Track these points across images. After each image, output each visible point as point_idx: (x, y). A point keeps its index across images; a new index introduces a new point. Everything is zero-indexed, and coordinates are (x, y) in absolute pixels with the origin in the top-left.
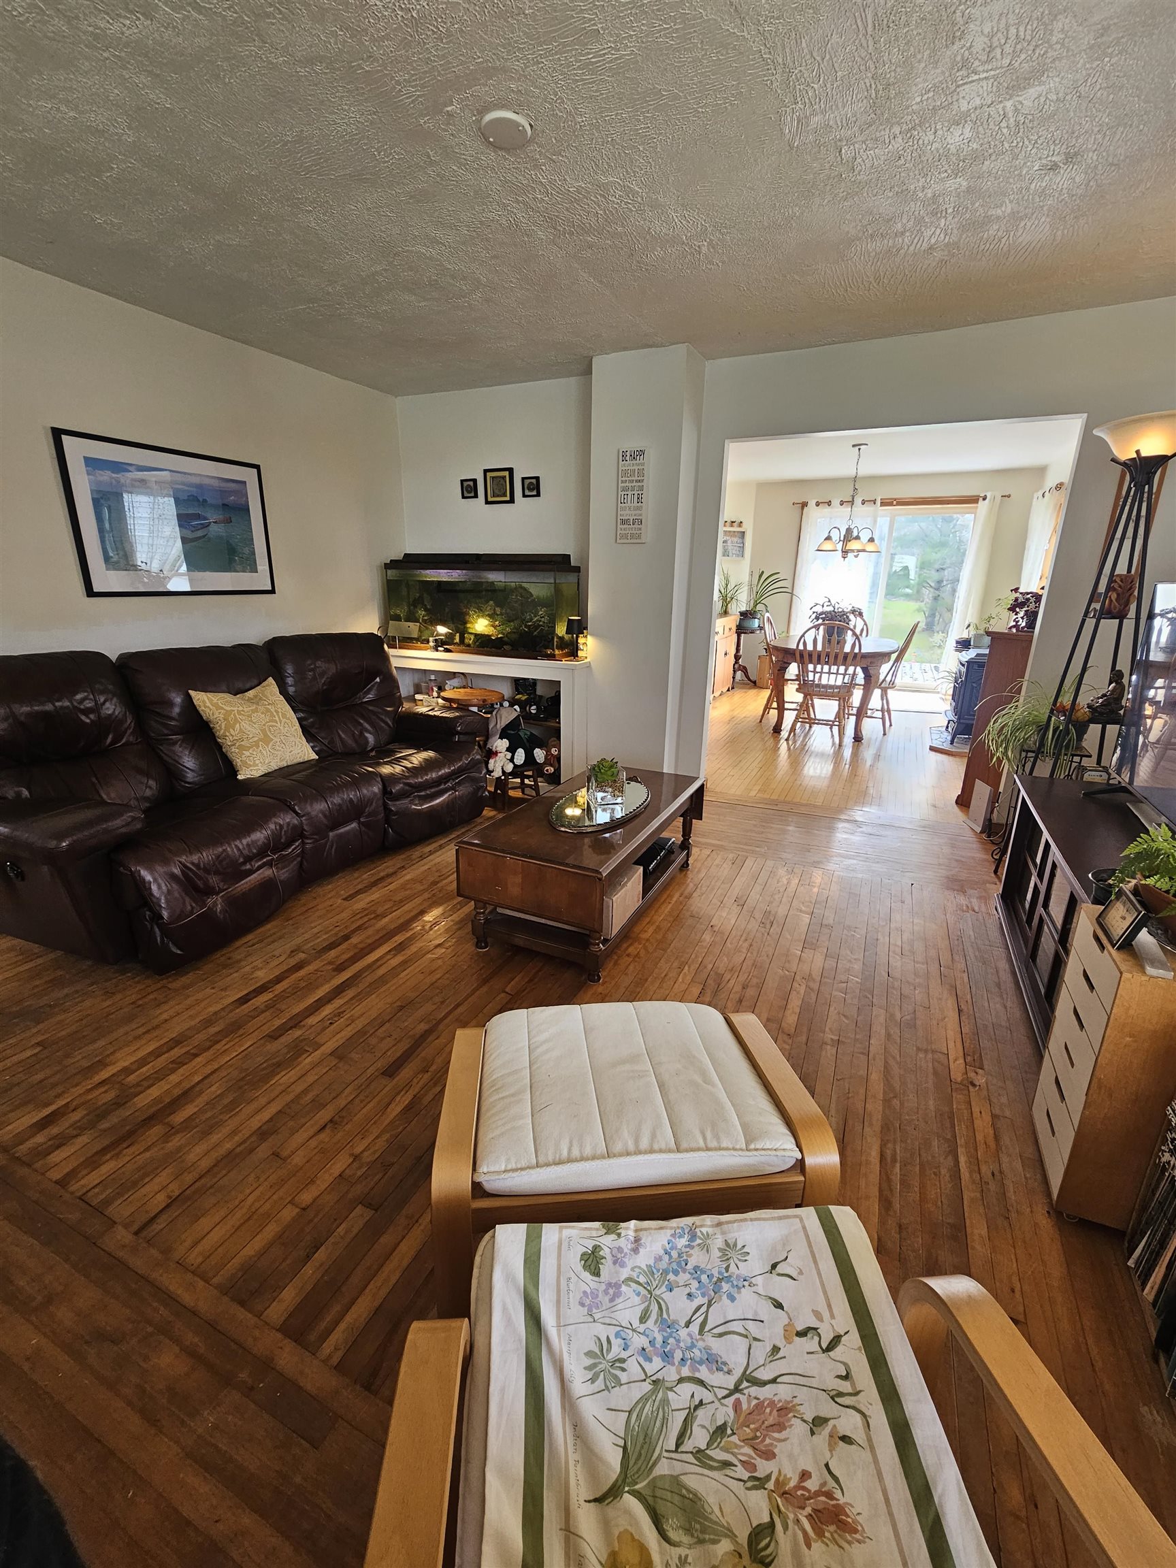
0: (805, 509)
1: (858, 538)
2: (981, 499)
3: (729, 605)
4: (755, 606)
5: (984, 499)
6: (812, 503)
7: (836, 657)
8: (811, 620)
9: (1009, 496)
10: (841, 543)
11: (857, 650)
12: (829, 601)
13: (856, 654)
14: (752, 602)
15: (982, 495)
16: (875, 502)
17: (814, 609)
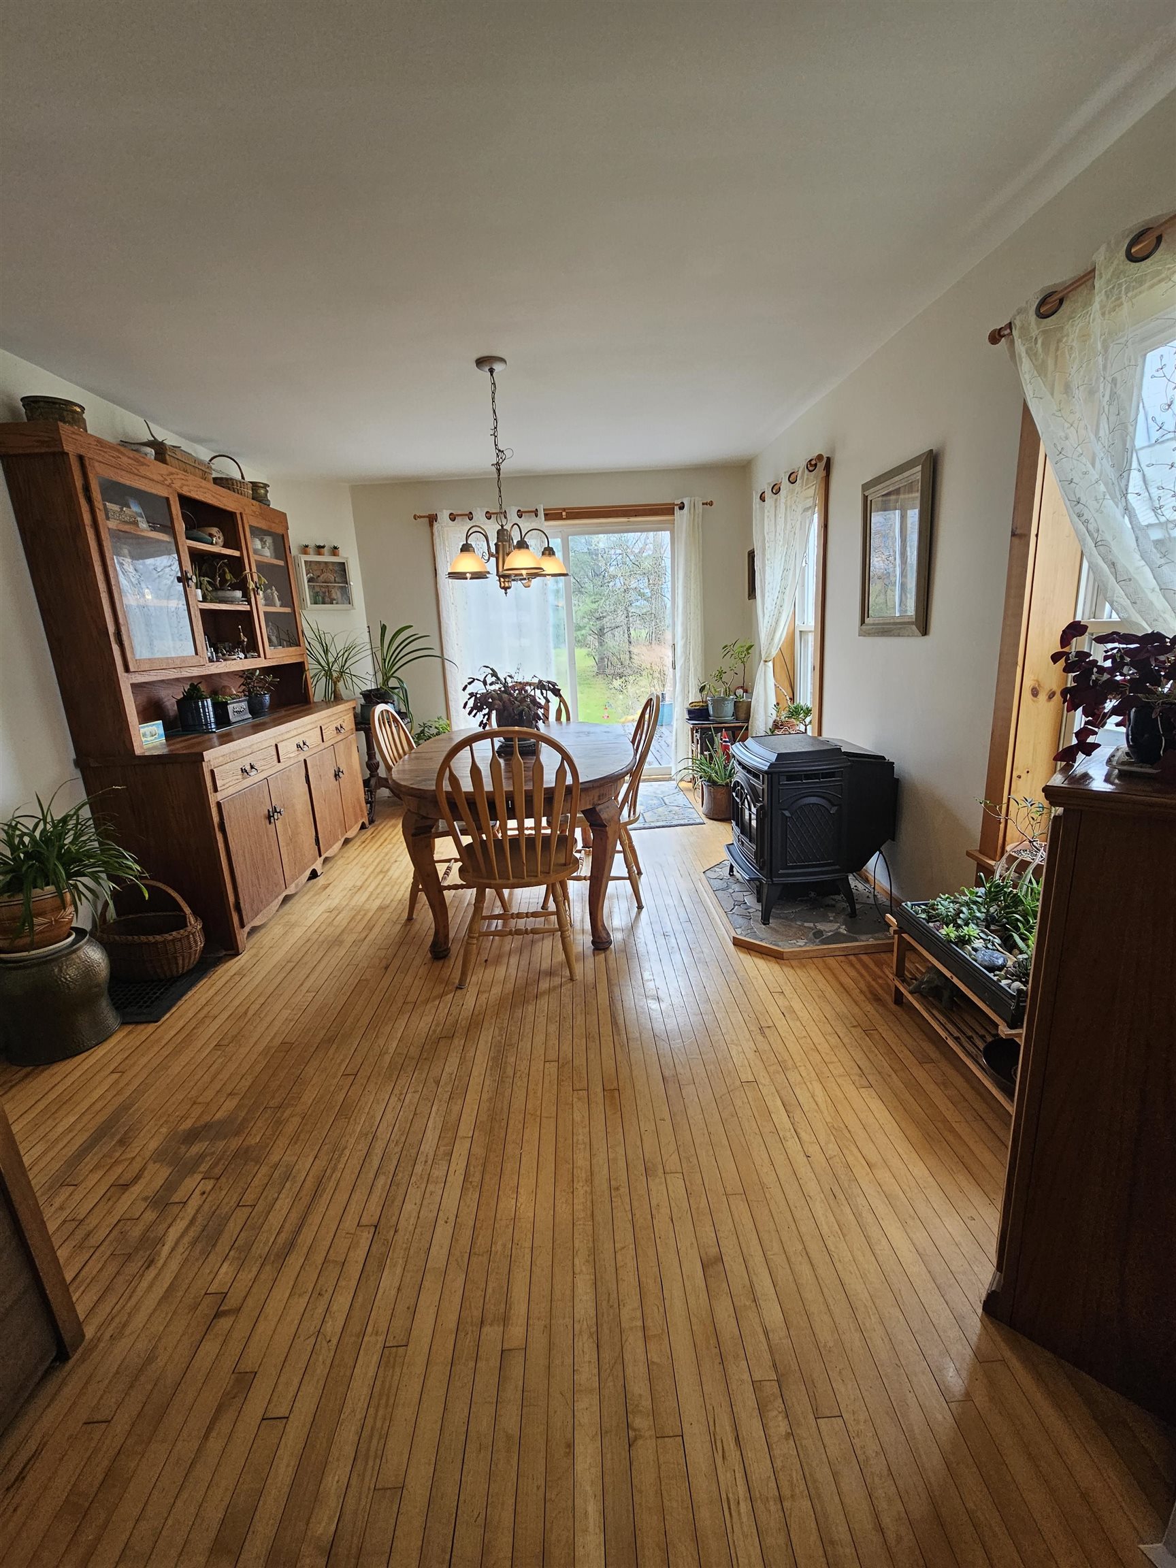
0: (436, 525)
1: (522, 545)
2: (676, 508)
3: (341, 685)
4: (386, 681)
5: (682, 507)
6: (444, 516)
7: (529, 797)
8: (468, 709)
9: (711, 504)
10: (493, 560)
11: (569, 780)
12: (494, 674)
13: (569, 789)
14: (380, 676)
15: (679, 502)
16: (536, 513)
17: (470, 689)
